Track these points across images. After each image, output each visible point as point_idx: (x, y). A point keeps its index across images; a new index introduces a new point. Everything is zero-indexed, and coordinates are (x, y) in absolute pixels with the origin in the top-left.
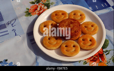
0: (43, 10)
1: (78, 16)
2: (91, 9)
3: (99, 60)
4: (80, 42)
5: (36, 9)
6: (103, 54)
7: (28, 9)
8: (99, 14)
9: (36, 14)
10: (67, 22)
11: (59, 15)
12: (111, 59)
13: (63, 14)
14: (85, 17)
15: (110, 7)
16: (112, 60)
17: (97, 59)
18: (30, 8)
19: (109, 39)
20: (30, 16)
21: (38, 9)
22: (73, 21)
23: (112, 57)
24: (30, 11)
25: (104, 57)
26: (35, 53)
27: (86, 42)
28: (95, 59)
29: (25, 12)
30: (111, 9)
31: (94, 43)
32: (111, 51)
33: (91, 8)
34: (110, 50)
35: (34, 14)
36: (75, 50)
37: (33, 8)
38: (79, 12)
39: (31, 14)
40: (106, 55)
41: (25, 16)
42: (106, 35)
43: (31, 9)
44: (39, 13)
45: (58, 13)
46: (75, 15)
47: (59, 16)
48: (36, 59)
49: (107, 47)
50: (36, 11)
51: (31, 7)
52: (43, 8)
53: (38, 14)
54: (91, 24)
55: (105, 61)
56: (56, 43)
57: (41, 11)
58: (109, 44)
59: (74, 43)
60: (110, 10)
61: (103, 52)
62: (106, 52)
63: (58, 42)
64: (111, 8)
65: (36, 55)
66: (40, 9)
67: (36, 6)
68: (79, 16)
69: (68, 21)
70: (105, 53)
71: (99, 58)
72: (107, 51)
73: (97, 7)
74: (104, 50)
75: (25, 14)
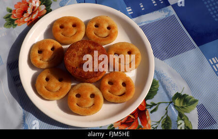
0: (37, 13)
1: (103, 29)
2: (130, 12)
3: (138, 122)
4: (103, 89)
5: (25, 11)
6: (146, 110)
7: (10, 11)
8: (145, 22)
9: (24, 22)
10: (81, 49)
11: (67, 28)
12: (159, 122)
13: (74, 26)
14: (116, 32)
15: (168, 7)
16: (161, 124)
17: (133, 122)
18: (13, 8)
19: (160, 80)
20: (14, 28)
21: (29, 11)
22: (92, 47)
23: (162, 118)
24: (14, 15)
25: (147, 117)
26: (21, 105)
27: (115, 89)
28: (130, 121)
29: (4, 18)
30: (170, 11)
31: (130, 92)
32: (160, 105)
33: (131, 10)
34: (159, 103)
35: (20, 22)
36: (94, 104)
37: (19, 7)
38: (107, 21)
39: (15, 23)
40: (151, 112)
41: (4, 26)
42: (155, 71)
43: (15, 10)
44: (31, 20)
45: (66, 23)
46: (97, 28)
47: (68, 31)
48: (24, 118)
49: (155, 97)
50: (25, 15)
51: (15, 5)
52: (38, 9)
53: (28, 22)
54: (127, 48)
55: (147, 126)
56: (60, 90)
57: (34, 16)
58: (158, 90)
59: (92, 89)
60: (167, 14)
61: (147, 105)
62: (151, 106)
63: (63, 88)
64: (170, 8)
65: (23, 108)
66: (33, 10)
67: (24, 5)
68: (105, 31)
69: (84, 46)
70: (150, 108)
71: (137, 119)
72: (154, 104)
73: (142, 6)
74: (148, 102)
75: (5, 21)
